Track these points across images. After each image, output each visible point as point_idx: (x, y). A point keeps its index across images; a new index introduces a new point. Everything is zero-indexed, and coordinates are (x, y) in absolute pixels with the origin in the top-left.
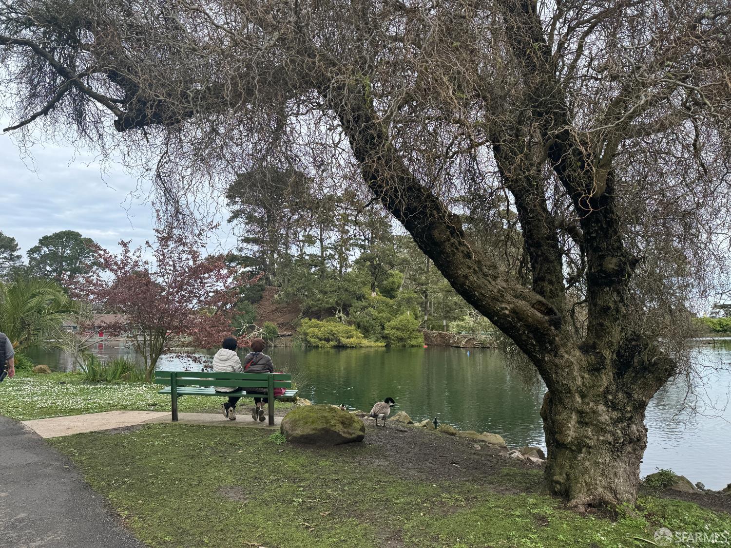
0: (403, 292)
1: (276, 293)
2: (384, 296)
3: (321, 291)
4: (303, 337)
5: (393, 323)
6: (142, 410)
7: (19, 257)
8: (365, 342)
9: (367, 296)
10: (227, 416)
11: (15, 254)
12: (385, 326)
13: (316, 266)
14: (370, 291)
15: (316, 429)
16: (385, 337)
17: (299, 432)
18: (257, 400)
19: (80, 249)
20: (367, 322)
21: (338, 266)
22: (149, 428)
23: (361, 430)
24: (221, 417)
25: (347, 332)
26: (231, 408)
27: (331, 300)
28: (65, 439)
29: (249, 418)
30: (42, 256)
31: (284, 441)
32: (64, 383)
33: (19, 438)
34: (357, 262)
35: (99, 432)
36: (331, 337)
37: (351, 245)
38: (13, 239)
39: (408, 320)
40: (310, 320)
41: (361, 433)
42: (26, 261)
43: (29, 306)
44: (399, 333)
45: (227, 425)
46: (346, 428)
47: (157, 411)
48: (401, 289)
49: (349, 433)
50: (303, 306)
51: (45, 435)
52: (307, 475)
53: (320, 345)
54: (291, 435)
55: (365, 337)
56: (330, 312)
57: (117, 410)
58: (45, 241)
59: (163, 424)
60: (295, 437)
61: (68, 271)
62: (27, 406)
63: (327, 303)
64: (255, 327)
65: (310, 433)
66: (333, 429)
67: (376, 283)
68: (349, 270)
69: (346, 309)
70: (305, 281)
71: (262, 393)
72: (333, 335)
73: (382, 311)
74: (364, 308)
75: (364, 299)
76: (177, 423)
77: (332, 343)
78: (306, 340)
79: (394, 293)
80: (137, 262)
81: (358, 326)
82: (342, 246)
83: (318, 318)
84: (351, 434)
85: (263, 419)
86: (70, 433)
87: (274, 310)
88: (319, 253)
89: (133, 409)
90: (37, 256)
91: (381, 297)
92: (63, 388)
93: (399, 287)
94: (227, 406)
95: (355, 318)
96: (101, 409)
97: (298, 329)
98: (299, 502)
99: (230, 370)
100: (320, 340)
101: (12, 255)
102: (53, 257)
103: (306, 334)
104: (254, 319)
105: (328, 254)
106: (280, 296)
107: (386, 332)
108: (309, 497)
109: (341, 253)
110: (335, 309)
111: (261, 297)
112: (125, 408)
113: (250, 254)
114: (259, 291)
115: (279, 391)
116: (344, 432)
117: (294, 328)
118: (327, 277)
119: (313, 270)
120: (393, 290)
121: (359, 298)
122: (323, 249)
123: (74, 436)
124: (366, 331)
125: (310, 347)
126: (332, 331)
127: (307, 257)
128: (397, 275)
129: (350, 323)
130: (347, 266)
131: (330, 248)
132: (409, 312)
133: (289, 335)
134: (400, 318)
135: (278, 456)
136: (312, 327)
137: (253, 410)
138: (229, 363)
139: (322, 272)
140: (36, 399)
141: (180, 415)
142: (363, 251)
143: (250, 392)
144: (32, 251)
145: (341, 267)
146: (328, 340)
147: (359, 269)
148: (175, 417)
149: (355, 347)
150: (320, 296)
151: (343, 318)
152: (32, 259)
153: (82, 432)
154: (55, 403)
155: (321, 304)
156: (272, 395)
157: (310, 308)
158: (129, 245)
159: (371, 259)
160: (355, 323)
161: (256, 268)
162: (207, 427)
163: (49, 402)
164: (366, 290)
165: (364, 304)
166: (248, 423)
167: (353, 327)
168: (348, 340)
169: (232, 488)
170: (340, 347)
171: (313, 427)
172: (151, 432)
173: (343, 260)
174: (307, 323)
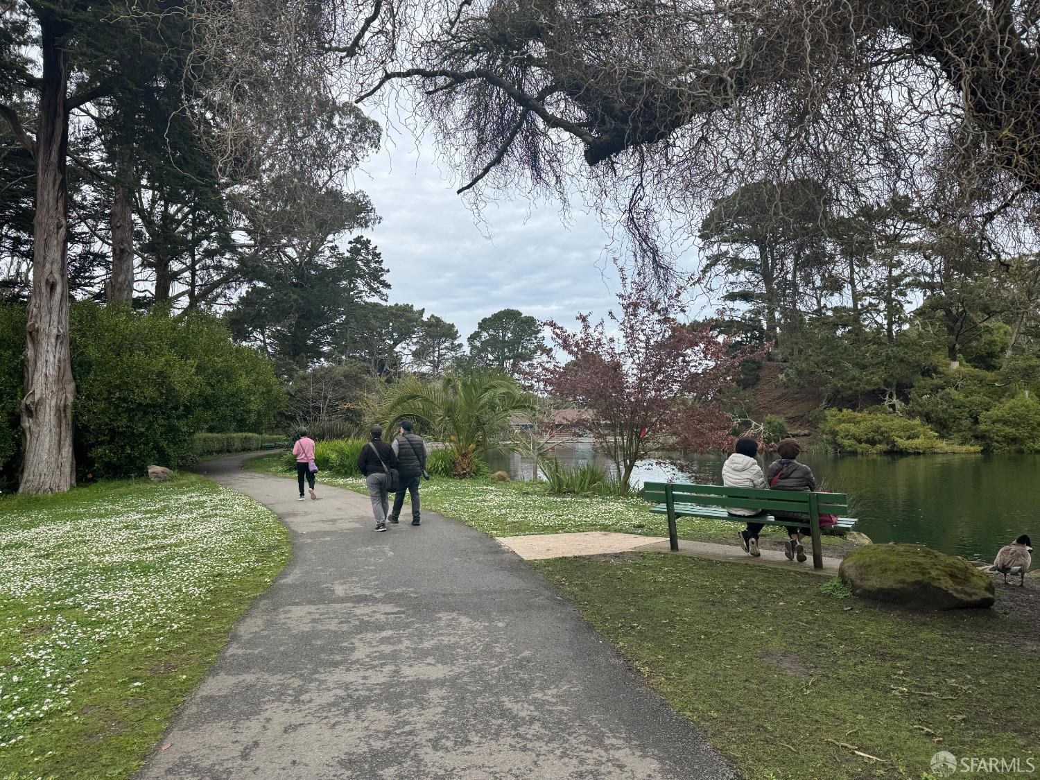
0: (1012, 358)
1: (782, 371)
2: (975, 367)
3: (856, 365)
4: (829, 437)
5: (995, 412)
6: (627, 532)
7: (460, 346)
8: (942, 445)
9: (941, 369)
10: (747, 549)
11: (456, 342)
12: (981, 418)
13: (844, 326)
14: (947, 361)
15: (904, 582)
16: (979, 437)
17: (874, 583)
18: (791, 531)
19: (522, 331)
20: (945, 411)
21: (885, 322)
22: (644, 557)
23: (986, 589)
24: (738, 551)
25: (905, 429)
26: (753, 539)
27: (875, 379)
28: (548, 562)
29: (780, 555)
30: (482, 343)
31: (849, 594)
32: (527, 493)
33: (498, 557)
34: (920, 313)
35: (584, 558)
36: (878, 437)
37: (908, 285)
38: (452, 326)
39: (1027, 407)
40: (840, 410)
41: (989, 595)
42: (467, 349)
43: (482, 402)
44: (1008, 430)
45: (750, 563)
46: (959, 584)
47: (647, 535)
48: (1009, 353)
49: (966, 593)
50: (827, 390)
51: (526, 556)
52: (904, 652)
53: (860, 450)
54: (860, 587)
55: (942, 437)
56: (874, 398)
57: (596, 530)
58: (484, 324)
59: (659, 553)
60: (865, 590)
61: (509, 359)
62: (497, 520)
63: (868, 382)
64: (751, 423)
65: (895, 586)
66: (936, 584)
67: (957, 346)
68: (906, 327)
69: (902, 391)
70: (829, 350)
71: (801, 521)
72: (882, 434)
73: (972, 393)
74: (935, 390)
75: (936, 373)
76: (677, 553)
77: (879, 447)
78: (835, 442)
79: (995, 361)
80: (600, 340)
81: (928, 418)
82: (890, 290)
83: (854, 408)
84: (970, 595)
85: (802, 559)
86: (551, 556)
87: (779, 398)
88: (849, 304)
89: (616, 531)
90: (478, 344)
91: (969, 369)
92: (528, 500)
93: (1003, 350)
94: (746, 536)
95: (920, 406)
96: (579, 528)
97: (821, 426)
98: (902, 692)
99: (748, 484)
100: (860, 442)
101: (452, 344)
102: (494, 343)
103: (834, 433)
104: (749, 410)
105: (866, 303)
106: (787, 375)
107: (982, 427)
108: (917, 686)
109: (888, 300)
110: (883, 393)
111: (758, 379)
112: (605, 528)
113: (737, 316)
114: (754, 369)
115: (828, 519)
116: (956, 590)
117: (813, 424)
118: (866, 341)
119: (839, 333)
120: (991, 355)
121: (927, 372)
122: (856, 297)
123: (556, 560)
124: (943, 427)
125: (843, 453)
126: (879, 427)
127: (830, 313)
128: (1000, 328)
129: (911, 415)
130: (902, 321)
131: (871, 295)
132: (1027, 393)
133: (805, 435)
134: (1009, 403)
135: (844, 616)
136: (844, 422)
137: (786, 544)
138: (746, 475)
139: (857, 335)
140: (504, 511)
141: (681, 543)
142: (929, 293)
143: (780, 517)
144: (472, 338)
145: (890, 324)
146: (872, 442)
147: (924, 325)
148: (674, 546)
149: (924, 453)
150: (855, 372)
151: (898, 406)
152: (473, 347)
153: (565, 555)
154: (526, 517)
155: (858, 384)
156: (815, 526)
157: (838, 392)
158: (589, 319)
159: (946, 307)
160: (920, 414)
161: (747, 337)
162: (723, 563)
163: (519, 516)
164: (939, 358)
165: (936, 381)
166: (779, 563)
167: (917, 421)
168: (910, 441)
169: (784, 655)
170: (896, 453)
171: (899, 577)
172: (649, 563)
173: (894, 311)
174: (834, 416)
